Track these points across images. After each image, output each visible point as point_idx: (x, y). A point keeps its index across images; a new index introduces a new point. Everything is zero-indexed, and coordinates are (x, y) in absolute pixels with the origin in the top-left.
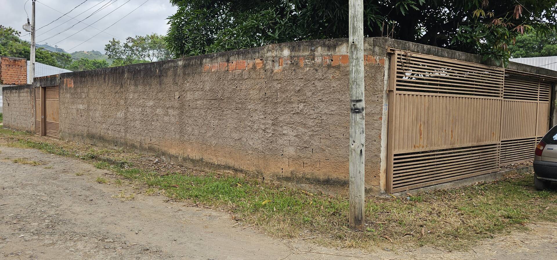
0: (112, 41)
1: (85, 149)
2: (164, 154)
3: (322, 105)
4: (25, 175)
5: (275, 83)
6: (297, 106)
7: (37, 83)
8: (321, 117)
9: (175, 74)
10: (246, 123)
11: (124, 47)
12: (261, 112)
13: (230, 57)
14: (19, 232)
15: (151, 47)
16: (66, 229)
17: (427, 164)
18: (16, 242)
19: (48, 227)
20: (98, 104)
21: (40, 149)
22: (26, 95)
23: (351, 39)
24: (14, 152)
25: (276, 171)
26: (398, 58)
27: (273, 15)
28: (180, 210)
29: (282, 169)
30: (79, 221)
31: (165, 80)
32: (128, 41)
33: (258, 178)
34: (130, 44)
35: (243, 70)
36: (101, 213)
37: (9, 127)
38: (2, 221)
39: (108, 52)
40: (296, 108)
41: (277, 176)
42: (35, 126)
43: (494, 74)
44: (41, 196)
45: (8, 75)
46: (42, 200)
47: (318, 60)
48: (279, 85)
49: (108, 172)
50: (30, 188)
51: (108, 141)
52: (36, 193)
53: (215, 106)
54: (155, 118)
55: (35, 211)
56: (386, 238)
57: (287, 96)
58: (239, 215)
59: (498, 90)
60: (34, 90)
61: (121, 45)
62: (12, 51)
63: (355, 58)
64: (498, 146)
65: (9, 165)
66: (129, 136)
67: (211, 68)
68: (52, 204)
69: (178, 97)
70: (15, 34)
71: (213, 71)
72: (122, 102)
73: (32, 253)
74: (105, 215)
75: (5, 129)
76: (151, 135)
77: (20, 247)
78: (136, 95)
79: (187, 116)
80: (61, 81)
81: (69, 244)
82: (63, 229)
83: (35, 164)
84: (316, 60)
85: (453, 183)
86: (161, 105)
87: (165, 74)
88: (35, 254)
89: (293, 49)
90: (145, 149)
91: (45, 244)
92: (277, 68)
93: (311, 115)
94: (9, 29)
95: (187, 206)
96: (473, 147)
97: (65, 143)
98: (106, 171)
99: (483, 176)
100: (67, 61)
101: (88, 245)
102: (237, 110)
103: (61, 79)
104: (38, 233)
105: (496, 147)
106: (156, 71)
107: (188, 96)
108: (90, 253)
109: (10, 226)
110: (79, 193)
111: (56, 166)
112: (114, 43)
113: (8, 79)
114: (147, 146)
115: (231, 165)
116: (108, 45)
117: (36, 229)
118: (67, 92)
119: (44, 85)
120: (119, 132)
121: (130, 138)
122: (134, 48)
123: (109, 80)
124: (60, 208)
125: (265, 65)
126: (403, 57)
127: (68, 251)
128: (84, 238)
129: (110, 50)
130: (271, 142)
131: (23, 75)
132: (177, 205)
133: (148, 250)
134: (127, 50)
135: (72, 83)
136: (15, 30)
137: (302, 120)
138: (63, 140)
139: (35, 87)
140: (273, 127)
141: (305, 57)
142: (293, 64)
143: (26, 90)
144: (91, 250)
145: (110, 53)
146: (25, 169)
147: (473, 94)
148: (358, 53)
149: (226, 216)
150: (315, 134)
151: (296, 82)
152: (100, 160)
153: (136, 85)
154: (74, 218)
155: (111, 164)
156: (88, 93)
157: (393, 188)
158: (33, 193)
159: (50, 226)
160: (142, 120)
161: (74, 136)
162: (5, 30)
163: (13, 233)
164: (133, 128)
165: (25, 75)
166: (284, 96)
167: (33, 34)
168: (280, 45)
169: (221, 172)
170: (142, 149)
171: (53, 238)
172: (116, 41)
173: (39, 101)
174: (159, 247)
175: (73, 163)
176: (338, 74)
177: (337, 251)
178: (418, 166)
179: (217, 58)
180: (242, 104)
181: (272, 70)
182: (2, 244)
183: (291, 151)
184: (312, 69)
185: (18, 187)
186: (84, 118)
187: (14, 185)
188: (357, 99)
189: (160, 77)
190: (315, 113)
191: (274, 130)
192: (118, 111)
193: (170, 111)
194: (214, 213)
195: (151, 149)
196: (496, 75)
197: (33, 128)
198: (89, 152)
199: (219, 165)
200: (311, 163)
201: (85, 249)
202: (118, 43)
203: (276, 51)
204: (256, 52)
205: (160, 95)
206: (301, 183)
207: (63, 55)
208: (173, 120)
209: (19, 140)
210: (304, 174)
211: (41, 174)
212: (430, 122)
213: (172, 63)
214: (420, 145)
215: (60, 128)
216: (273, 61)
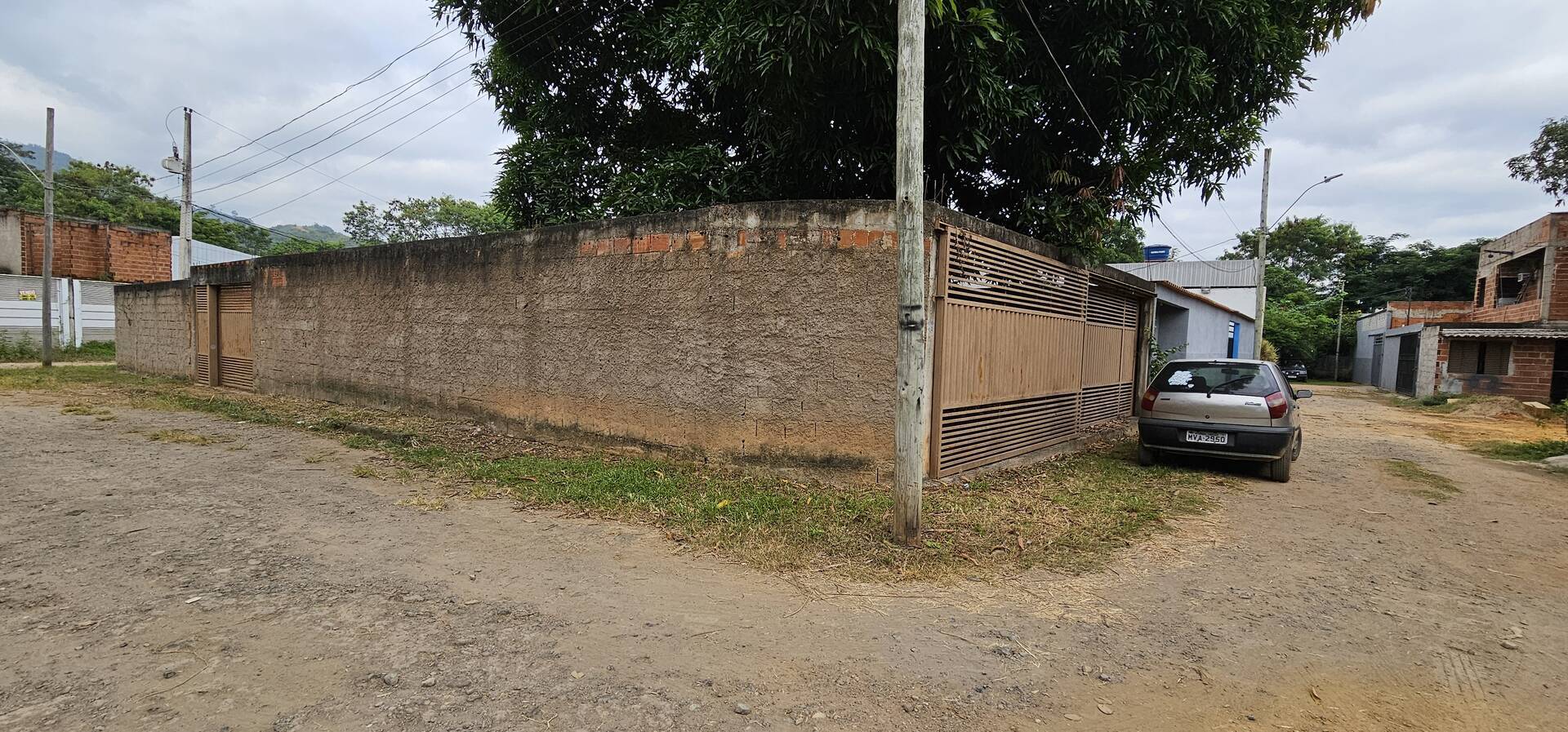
0: (359, 205)
1: (317, 411)
2: (493, 417)
3: (820, 321)
4: (181, 464)
5: (730, 279)
6: (774, 321)
7: (199, 278)
8: (818, 343)
9: (518, 260)
10: (670, 354)
11: (384, 218)
12: (700, 332)
13: (637, 227)
14: (184, 592)
15: (440, 221)
16: (302, 578)
17: (988, 427)
18: (180, 616)
19: (257, 576)
20: (344, 319)
21: (211, 411)
22: (174, 302)
23: (901, 192)
24: (148, 418)
25: (731, 445)
26: (952, 241)
27: (716, 153)
28: (553, 526)
29: (743, 441)
30: (332, 559)
31: (495, 272)
32: (392, 207)
33: (694, 459)
34: (397, 214)
35: (665, 253)
36: (380, 538)
37: (132, 369)
38: (135, 567)
39: (351, 226)
40: (771, 326)
41: (732, 455)
42: (196, 366)
43: (1076, 280)
44: (228, 507)
45: (126, 262)
46: (233, 516)
47: (814, 238)
48: (739, 283)
49: (376, 454)
50: (199, 491)
51: (368, 395)
52: (216, 501)
53: (604, 323)
54: (472, 348)
55: (220, 540)
56: (966, 559)
57: (754, 303)
58: (678, 531)
59: (1079, 306)
60: (192, 292)
61: (378, 215)
62: (135, 217)
63: (908, 226)
64: (1078, 396)
65: (139, 444)
66: (413, 384)
67: (596, 249)
68: (260, 525)
69: (523, 305)
70: (142, 181)
71: (599, 254)
72: (399, 316)
73: (226, 639)
74: (390, 543)
75: (122, 372)
76: (464, 380)
77: (193, 627)
78: (430, 303)
79: (542, 343)
80: (256, 274)
81: (316, 611)
82: (296, 577)
83: (204, 442)
84: (810, 236)
85: (1022, 458)
86: (486, 320)
87: (496, 260)
88: (234, 641)
89: (765, 215)
90: (452, 409)
91: (256, 615)
92: (734, 251)
93: (800, 338)
94: (127, 171)
95: (567, 518)
96: (1048, 398)
97: (270, 399)
98: (370, 453)
99: (1060, 446)
100: (258, 242)
101: (366, 610)
102: (652, 330)
103: (256, 268)
104: (234, 590)
105: (1074, 399)
106: (475, 253)
107: (546, 303)
108: (375, 630)
109: (158, 578)
110: (320, 499)
111: (253, 445)
112: (363, 210)
113: (126, 271)
114: (454, 403)
115: (637, 436)
116: (351, 213)
117: (227, 581)
118: (271, 296)
119: (217, 280)
120: (392, 375)
121: (417, 386)
122: (404, 222)
123: (367, 270)
124: (281, 531)
125: (709, 244)
126: (959, 240)
127: (320, 629)
128: (351, 595)
129: (355, 223)
130: (721, 391)
131: (161, 265)
132: (543, 517)
133: (508, 613)
134: (390, 225)
135: (284, 278)
136: (142, 174)
137: (783, 348)
138: (262, 393)
139: (195, 286)
140: (725, 362)
141: (787, 231)
142: (766, 242)
143: (172, 291)
144: (377, 623)
145: (354, 229)
146: (180, 452)
147: (1048, 311)
148: (915, 219)
149: (654, 534)
150: (807, 374)
151: (772, 277)
152: (353, 431)
153: (430, 282)
154: (318, 553)
155: (380, 439)
156: (319, 297)
157: (941, 469)
158: (208, 503)
159: (264, 574)
160: (443, 352)
161: (289, 385)
162: (117, 172)
163: (168, 594)
164: (423, 368)
165: (166, 265)
166: (747, 303)
167: (187, 181)
168: (740, 208)
169: (617, 450)
170: (444, 407)
171: (276, 601)
172: (367, 205)
173: (205, 317)
174: (531, 605)
175: (292, 437)
176: (849, 265)
177: (890, 589)
178: (976, 429)
179: (609, 228)
180: (661, 317)
181: (724, 253)
182: (142, 624)
183: (761, 406)
184: (802, 253)
185: (167, 491)
186: (311, 348)
187: (158, 486)
188: (913, 304)
189: (483, 265)
190: (808, 336)
191: (729, 368)
192: (390, 333)
193: (507, 334)
194: (627, 530)
195: (464, 408)
196: (1080, 281)
197: (191, 370)
198: (327, 415)
199: (613, 437)
200: (799, 429)
201: (359, 620)
202: (372, 209)
203: (733, 217)
204: (691, 219)
205: (484, 302)
206: (780, 467)
207: (253, 229)
208: (512, 350)
209: (158, 394)
210: (786, 449)
211: (222, 461)
212: (993, 354)
213: (512, 239)
214: (980, 394)
215: (255, 370)
216: (727, 236)
